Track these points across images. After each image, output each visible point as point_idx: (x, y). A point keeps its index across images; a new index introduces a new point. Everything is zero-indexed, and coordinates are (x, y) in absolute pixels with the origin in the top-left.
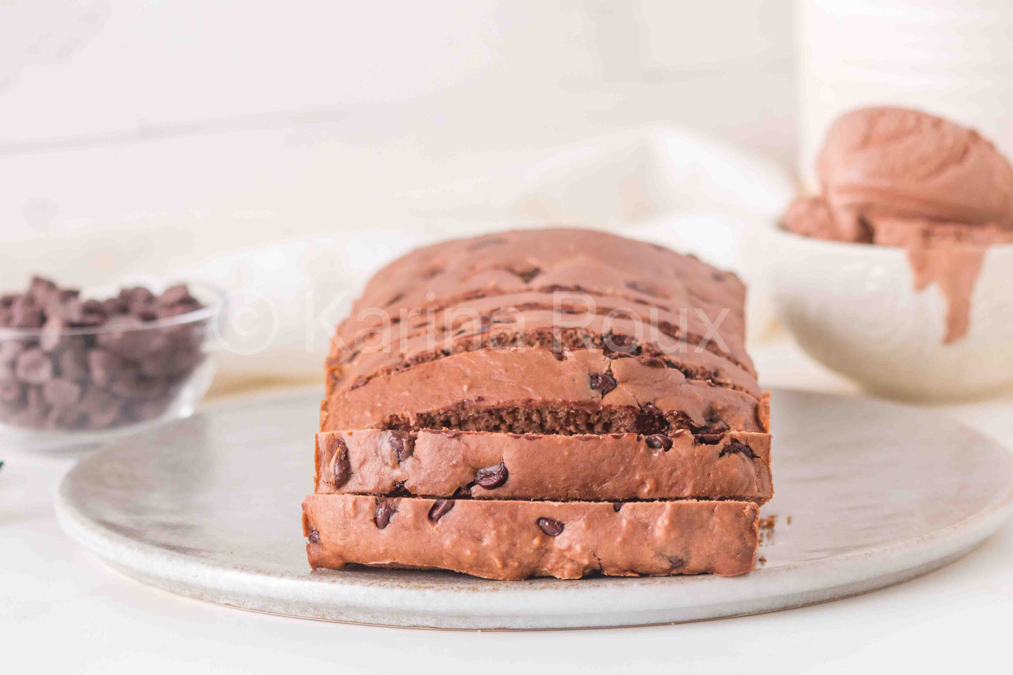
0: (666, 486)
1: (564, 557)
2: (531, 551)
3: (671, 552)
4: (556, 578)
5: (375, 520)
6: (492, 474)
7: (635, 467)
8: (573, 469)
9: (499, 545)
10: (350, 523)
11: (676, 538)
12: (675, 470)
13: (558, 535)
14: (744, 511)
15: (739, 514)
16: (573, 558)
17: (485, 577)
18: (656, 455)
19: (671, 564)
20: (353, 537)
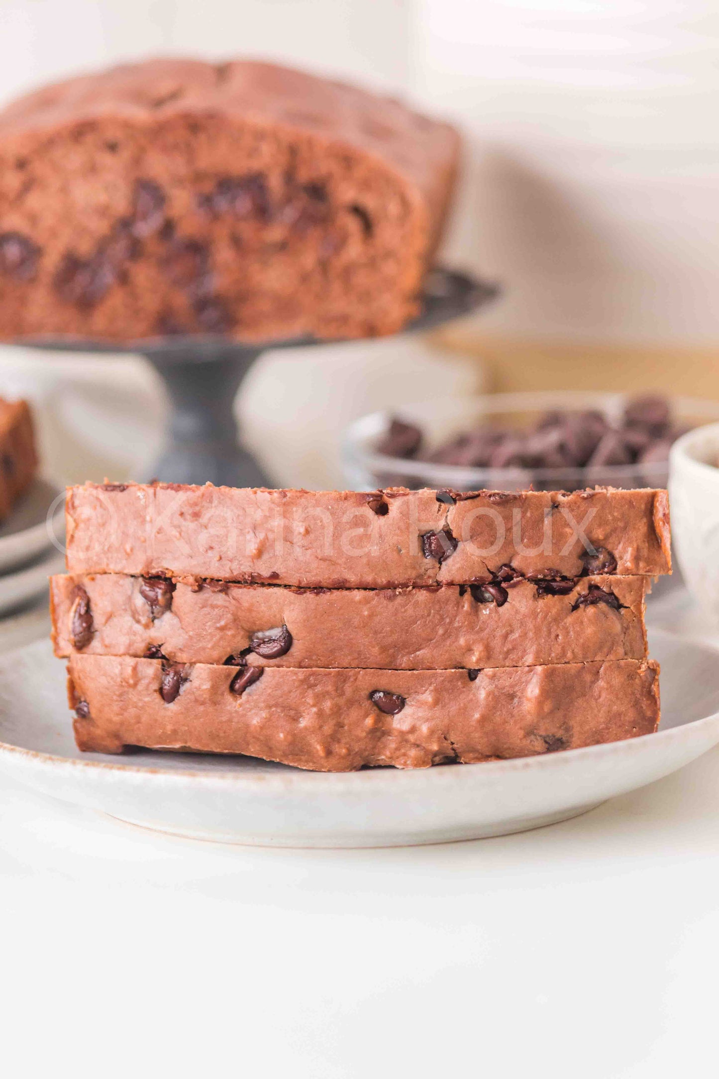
0: (500, 653)
1: (407, 741)
2: (364, 734)
3: (546, 730)
4: (398, 768)
5: (161, 690)
6: (271, 640)
7: (458, 629)
8: (376, 633)
9: (321, 727)
10: (128, 694)
11: (552, 712)
12: (512, 632)
13: (397, 713)
14: (639, 671)
15: (632, 676)
16: (418, 742)
17: (304, 768)
18: (486, 612)
19: (547, 745)
20: (132, 711)
